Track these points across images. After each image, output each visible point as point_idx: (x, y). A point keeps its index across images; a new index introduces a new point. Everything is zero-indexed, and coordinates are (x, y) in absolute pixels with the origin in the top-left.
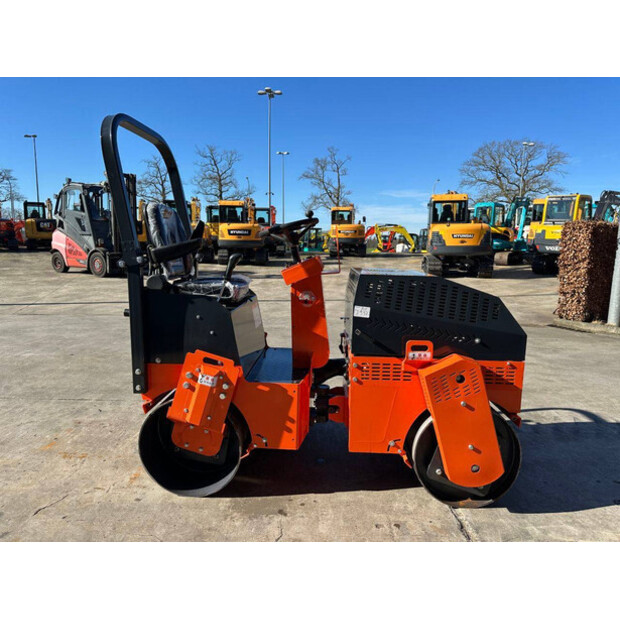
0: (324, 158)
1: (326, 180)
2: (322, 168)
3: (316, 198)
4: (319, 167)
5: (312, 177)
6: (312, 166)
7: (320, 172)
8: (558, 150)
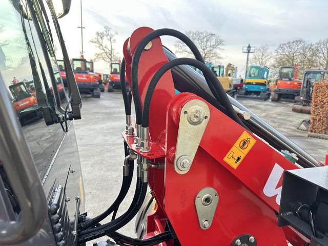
0: (102, 32)
1: (104, 45)
2: (101, 38)
3: (99, 55)
4: (99, 37)
5: (95, 42)
6: (96, 36)
7: (100, 40)
8: (220, 38)
